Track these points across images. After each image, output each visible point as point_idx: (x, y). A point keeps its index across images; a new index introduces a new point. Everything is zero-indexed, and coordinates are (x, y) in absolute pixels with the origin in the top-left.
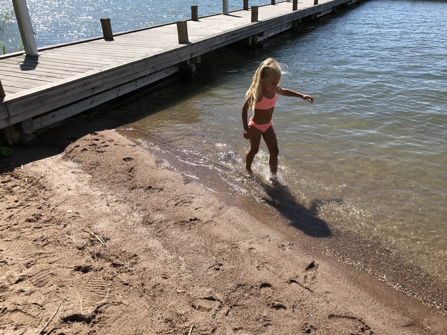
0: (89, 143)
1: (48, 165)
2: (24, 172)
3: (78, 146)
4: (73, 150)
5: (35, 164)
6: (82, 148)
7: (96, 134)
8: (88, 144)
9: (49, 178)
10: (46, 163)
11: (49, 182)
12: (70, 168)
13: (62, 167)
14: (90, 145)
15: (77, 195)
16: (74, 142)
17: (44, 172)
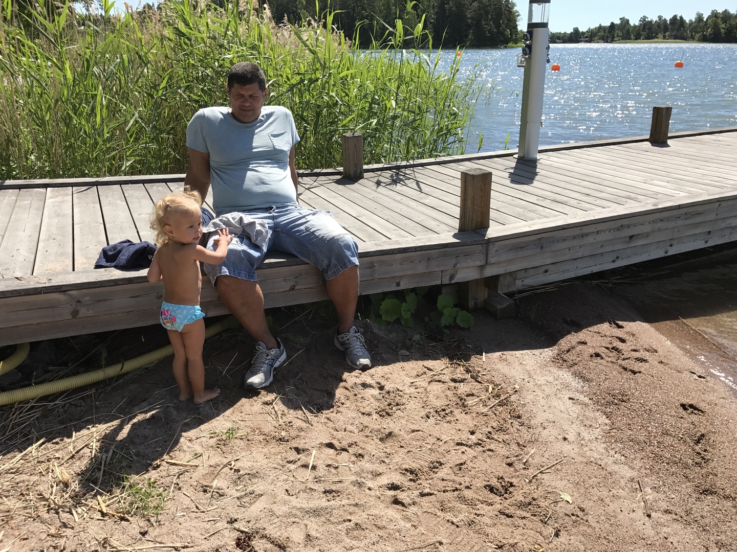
0: (605, 342)
1: (528, 368)
2: (485, 369)
3: (584, 343)
4: (573, 348)
5: (504, 357)
6: (592, 351)
7: (620, 327)
8: (604, 345)
9: (528, 397)
10: (524, 363)
11: (528, 408)
12: (567, 386)
13: (551, 379)
14: (607, 348)
15: (580, 459)
16: (576, 332)
17: (519, 381)
